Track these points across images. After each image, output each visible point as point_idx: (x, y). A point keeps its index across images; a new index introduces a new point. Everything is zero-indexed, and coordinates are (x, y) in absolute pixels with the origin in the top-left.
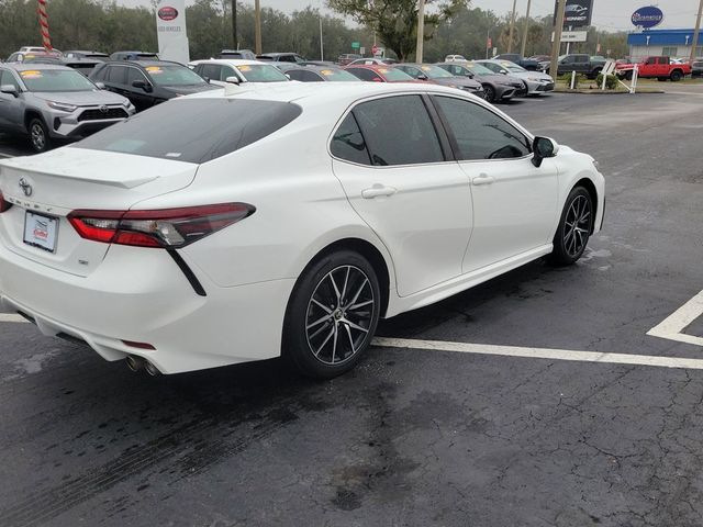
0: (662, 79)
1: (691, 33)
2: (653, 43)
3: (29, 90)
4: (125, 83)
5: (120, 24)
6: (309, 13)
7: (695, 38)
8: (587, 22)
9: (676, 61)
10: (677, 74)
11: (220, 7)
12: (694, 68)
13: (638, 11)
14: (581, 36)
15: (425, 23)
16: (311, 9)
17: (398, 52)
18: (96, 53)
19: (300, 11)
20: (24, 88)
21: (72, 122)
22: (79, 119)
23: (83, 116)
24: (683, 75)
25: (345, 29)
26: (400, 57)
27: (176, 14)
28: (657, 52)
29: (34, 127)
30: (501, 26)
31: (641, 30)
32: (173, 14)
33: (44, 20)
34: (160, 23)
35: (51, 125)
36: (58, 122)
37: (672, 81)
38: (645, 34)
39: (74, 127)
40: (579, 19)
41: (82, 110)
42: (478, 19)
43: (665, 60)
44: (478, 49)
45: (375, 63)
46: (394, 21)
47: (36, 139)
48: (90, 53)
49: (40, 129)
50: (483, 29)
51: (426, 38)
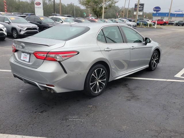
0: (161, 25)
1: (168, 14)
2: (158, 16)
3: (12, 23)
4: (35, 22)
5: (21, 5)
6: (71, 5)
7: (169, 15)
8: (142, 10)
9: (164, 21)
10: (165, 24)
11: (48, 2)
12: (169, 22)
13: (155, 8)
14: (141, 13)
15: (104, 9)
16: (72, 4)
17: (97, 16)
18: (20, 13)
19: (69, 4)
20: (11, 22)
21: (24, 31)
22: (26, 30)
23: (27, 29)
24: (166, 24)
25: (81, 9)
26: (98, 17)
27: (40, 4)
28: (159, 18)
29: (14, 32)
30: (120, 10)
31: (155, 12)
32: (39, 4)
33: (5, 4)
34: (36, 6)
35: (19, 31)
36: (20, 31)
37: (164, 25)
38: (156, 13)
39: (25, 32)
40: (141, 9)
41: (26, 28)
42: (114, 8)
43: (162, 20)
44: (114, 16)
45: (92, 18)
46: (96, 8)
47: (14, 35)
48: (18, 13)
49: (15, 32)
50: (116, 11)
51: (104, 13)
